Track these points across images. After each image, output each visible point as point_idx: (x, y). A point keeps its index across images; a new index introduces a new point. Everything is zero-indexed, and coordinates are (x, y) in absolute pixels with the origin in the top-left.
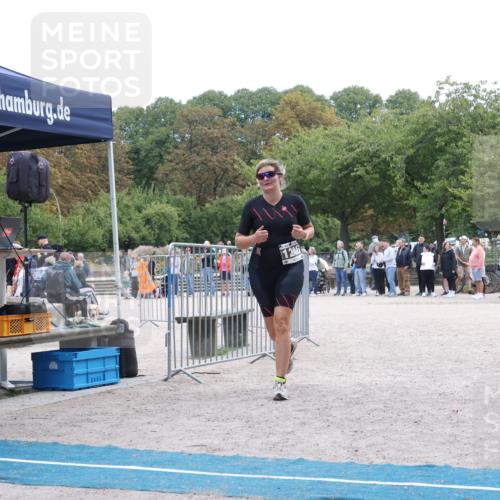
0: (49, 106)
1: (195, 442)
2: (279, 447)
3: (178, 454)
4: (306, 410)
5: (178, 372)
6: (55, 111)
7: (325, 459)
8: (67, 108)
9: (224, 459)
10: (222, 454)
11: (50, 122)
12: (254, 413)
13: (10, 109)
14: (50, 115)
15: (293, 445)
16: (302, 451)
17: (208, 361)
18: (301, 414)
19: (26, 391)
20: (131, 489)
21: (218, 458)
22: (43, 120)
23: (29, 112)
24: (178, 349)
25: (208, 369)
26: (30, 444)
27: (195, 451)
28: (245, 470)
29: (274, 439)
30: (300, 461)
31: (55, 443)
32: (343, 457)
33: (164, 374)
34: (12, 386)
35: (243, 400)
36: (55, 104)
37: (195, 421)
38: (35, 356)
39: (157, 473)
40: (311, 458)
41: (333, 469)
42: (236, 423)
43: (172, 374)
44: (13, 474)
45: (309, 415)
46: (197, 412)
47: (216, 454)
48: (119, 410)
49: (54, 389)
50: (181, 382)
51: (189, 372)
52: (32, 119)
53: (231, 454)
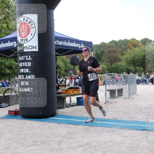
0: (79, 44)
1: (112, 117)
2: (131, 118)
3: (109, 119)
4: (137, 110)
5: (108, 102)
6: (80, 46)
7: (141, 121)
8: (83, 45)
9: (119, 120)
10: (119, 119)
11: (80, 48)
12: (125, 111)
13: (71, 46)
14: (79, 46)
15: (134, 118)
16: (136, 119)
17: (114, 99)
18: (135, 111)
19: (75, 105)
20: (99, 126)
21: (117, 120)
22: (78, 48)
23: (75, 46)
24: (108, 97)
25: (114, 101)
26: (77, 117)
27: (112, 119)
28: (124, 123)
29: (130, 116)
30: (136, 121)
31: (82, 117)
32: (146, 121)
33: (105, 102)
34: (72, 104)
35: (122, 108)
36: (81, 44)
37: (112, 112)
38: (77, 98)
39: (104, 123)
40: (138, 121)
41: (144, 123)
42: (121, 113)
43: (106, 102)
44: (74, 123)
45: (137, 111)
46: (112, 110)
47: (117, 119)
48: (95, 110)
49: (81, 105)
50: (108, 104)
51: (110, 101)
52: (76, 47)
53: (120, 119)
